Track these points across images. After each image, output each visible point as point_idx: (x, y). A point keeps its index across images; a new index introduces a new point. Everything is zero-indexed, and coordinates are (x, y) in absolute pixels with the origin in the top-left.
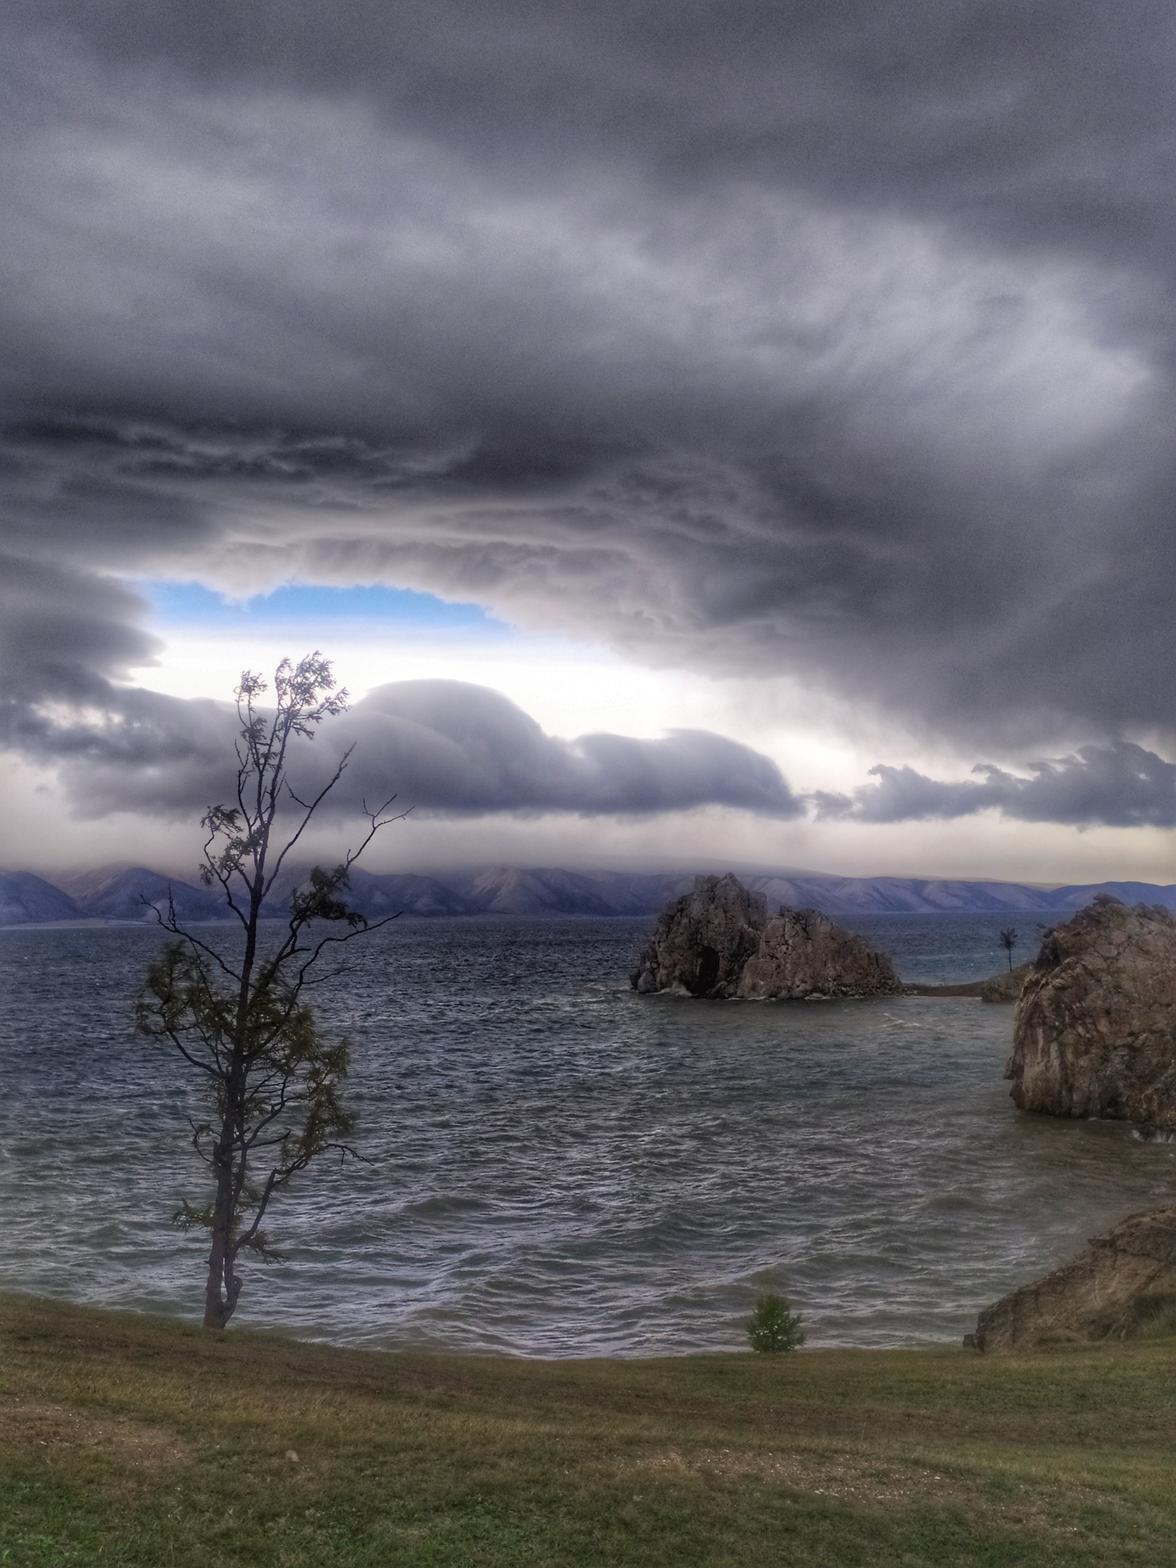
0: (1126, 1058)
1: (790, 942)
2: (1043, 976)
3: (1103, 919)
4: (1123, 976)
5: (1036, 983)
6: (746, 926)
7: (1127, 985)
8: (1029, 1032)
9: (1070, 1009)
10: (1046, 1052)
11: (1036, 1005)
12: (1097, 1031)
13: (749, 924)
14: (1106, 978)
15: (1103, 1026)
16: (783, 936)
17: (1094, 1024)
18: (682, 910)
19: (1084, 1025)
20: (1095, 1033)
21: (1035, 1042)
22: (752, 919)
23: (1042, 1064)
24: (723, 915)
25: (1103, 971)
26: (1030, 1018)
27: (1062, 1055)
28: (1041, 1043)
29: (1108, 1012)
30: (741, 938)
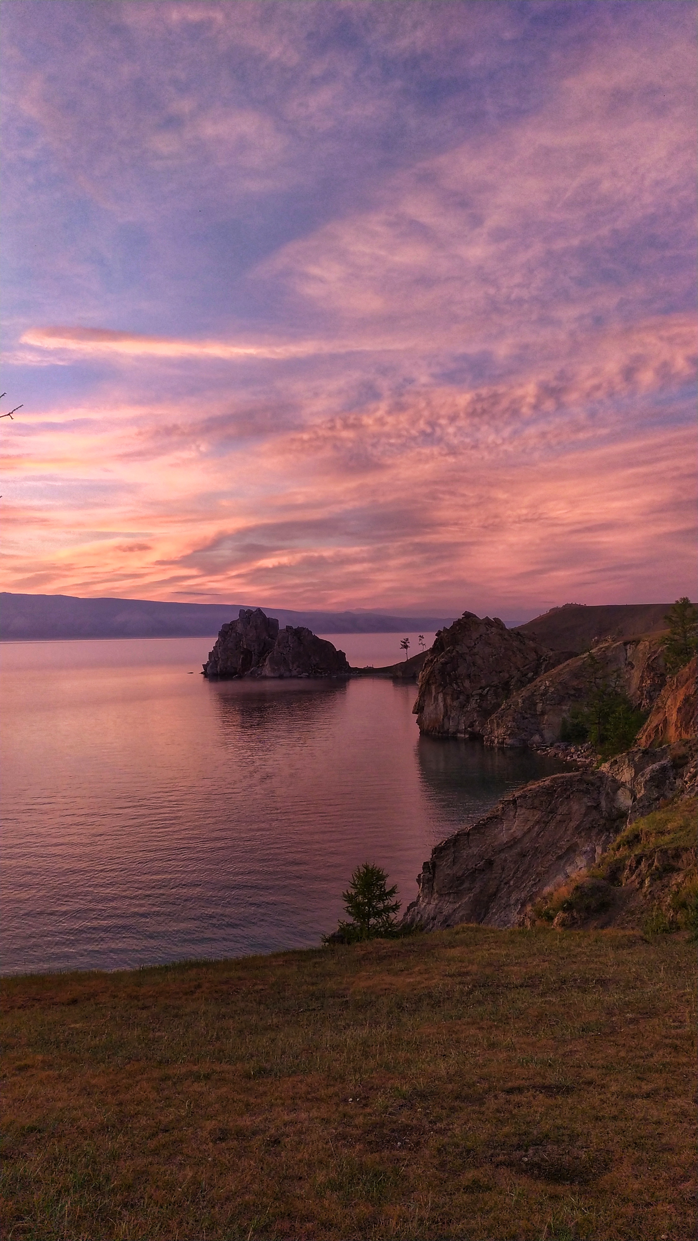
0: (478, 701)
1: (291, 646)
2: (435, 657)
3: (467, 626)
4: (477, 656)
5: (432, 661)
6: (267, 637)
7: (479, 662)
8: (427, 688)
9: (450, 676)
10: (436, 699)
11: (432, 672)
12: (464, 687)
13: (269, 636)
14: (468, 658)
15: (467, 684)
16: (287, 642)
17: (462, 683)
18: (232, 629)
19: (457, 683)
20: (462, 688)
21: (431, 693)
22: (271, 633)
23: (434, 705)
24: (255, 631)
25: (467, 654)
26: (428, 681)
27: (445, 700)
28: (434, 694)
29: (469, 676)
30: (265, 644)
